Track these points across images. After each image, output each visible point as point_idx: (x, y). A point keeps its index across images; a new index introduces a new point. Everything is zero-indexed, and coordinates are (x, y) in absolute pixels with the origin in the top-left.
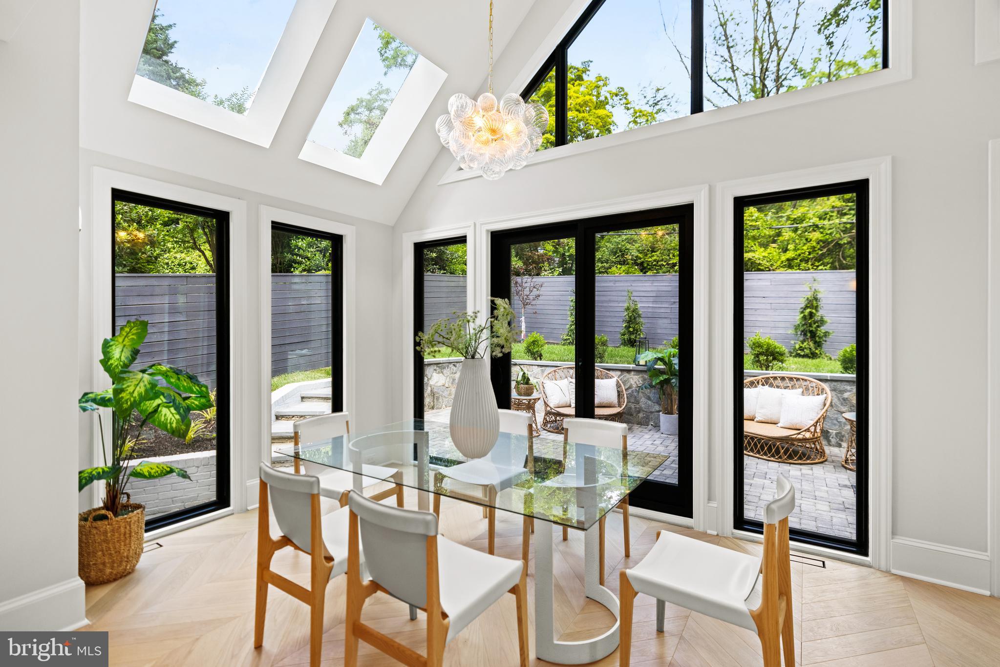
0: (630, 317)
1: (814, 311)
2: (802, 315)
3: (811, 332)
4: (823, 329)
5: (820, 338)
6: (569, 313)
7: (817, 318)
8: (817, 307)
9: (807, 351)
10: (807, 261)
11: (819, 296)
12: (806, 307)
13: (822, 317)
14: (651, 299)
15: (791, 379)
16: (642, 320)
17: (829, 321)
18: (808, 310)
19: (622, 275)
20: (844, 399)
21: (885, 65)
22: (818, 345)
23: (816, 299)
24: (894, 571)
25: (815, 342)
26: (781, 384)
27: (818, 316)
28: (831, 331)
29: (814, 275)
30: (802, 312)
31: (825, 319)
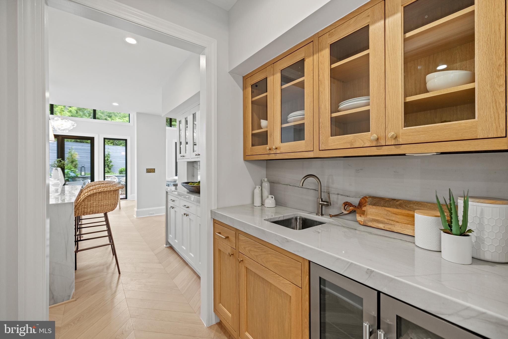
1: (108, 158)
4: (111, 164)
5: (110, 167)
7: (109, 161)
8: (109, 157)
11: (110, 153)
13: (111, 161)
17: (113, 162)
21: (129, 122)
22: (110, 169)
23: (109, 154)
24: (131, 200)
25: (109, 168)
28: (113, 165)
31: (112, 161)
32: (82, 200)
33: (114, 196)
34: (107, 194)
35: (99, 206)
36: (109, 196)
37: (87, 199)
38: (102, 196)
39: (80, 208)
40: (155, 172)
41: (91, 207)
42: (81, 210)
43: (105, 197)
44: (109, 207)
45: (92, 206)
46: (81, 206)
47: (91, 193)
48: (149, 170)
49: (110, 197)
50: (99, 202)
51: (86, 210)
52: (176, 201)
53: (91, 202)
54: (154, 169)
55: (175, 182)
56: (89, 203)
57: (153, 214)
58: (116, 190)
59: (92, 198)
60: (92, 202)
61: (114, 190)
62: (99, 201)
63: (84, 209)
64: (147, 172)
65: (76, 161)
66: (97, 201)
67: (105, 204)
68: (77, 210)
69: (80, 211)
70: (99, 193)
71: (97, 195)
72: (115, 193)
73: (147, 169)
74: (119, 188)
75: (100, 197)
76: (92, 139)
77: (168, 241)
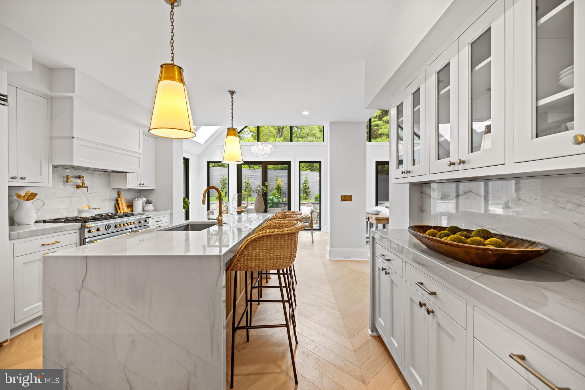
0: (247, 186)
2: (303, 186)
3: (306, 191)
4: (309, 190)
6: (220, 183)
7: (307, 187)
8: (307, 183)
9: (305, 197)
10: (304, 168)
11: (308, 180)
12: (304, 183)
14: (253, 179)
15: (304, 203)
17: (310, 188)
18: (305, 184)
20: (316, 208)
21: (324, 142)
22: (308, 195)
23: (307, 181)
24: (325, 232)
25: (307, 195)
26: (304, 205)
27: (308, 186)
29: (306, 173)
30: (303, 185)
31: (309, 187)
32: (243, 247)
33: (289, 243)
34: (279, 239)
35: (267, 259)
36: (282, 242)
37: (250, 245)
38: (272, 242)
39: (242, 260)
40: (351, 201)
41: (256, 260)
42: (243, 262)
43: (275, 244)
44: (281, 262)
45: (258, 258)
46: (243, 255)
47: (256, 237)
48: (344, 197)
49: (283, 244)
50: (267, 252)
51: (250, 264)
52: (394, 260)
53: (256, 251)
54: (351, 196)
55: (378, 214)
56: (254, 253)
57: (349, 257)
58: (293, 233)
59: (257, 245)
60: (258, 251)
61: (289, 234)
62: (268, 250)
63: (248, 261)
64: (342, 200)
65: (281, 187)
66: (265, 251)
67: (275, 257)
68: (239, 262)
69: (242, 264)
70: (268, 236)
71: (265, 239)
72: (290, 237)
73: (342, 196)
74: (296, 229)
75: (269, 244)
76: (289, 163)
77: (374, 325)
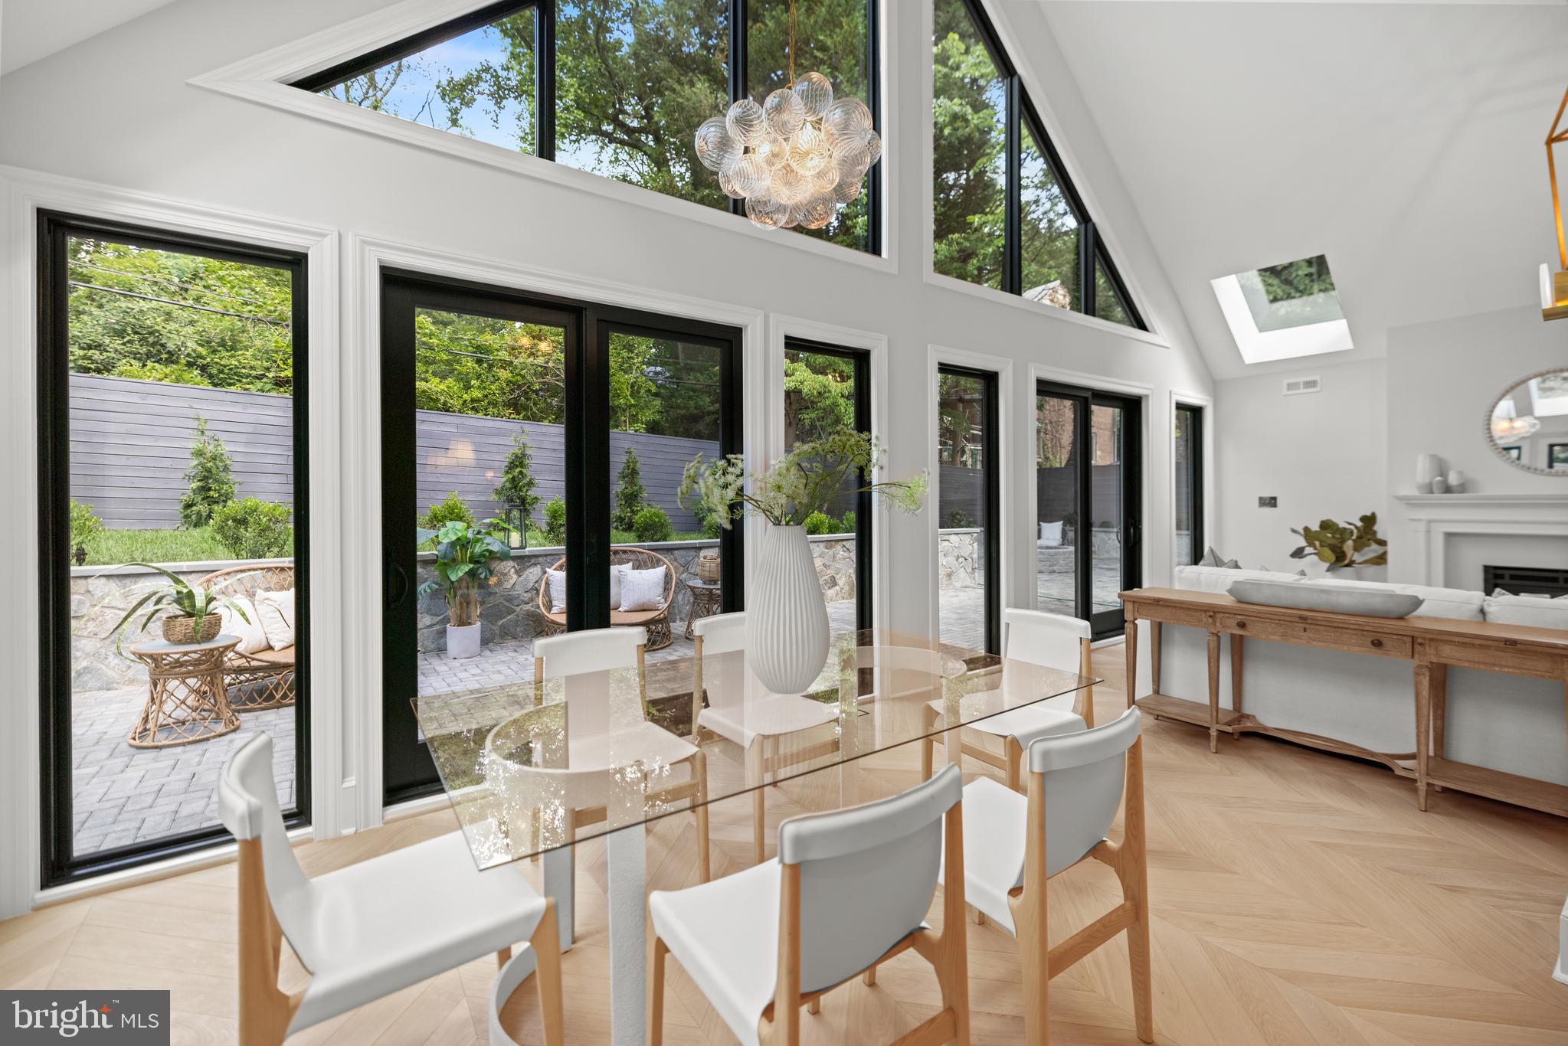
1: (522, 470)
3: (519, 497)
5: (529, 504)
7: (527, 479)
8: (526, 465)
11: (528, 452)
12: (513, 465)
13: (532, 478)
14: (243, 438)
16: (232, 477)
17: (538, 482)
18: (516, 469)
19: (163, 382)
22: (528, 513)
